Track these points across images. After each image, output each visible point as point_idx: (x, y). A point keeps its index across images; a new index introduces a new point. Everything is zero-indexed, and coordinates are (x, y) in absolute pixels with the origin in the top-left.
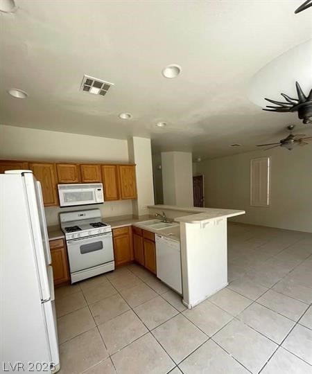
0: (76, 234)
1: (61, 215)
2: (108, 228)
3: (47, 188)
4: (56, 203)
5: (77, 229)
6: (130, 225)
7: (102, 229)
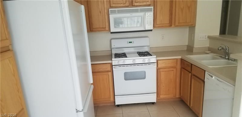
0: (121, 61)
1: (113, 41)
2: (153, 59)
3: (100, 12)
4: (107, 29)
5: (124, 55)
6: (180, 57)
7: (146, 59)
